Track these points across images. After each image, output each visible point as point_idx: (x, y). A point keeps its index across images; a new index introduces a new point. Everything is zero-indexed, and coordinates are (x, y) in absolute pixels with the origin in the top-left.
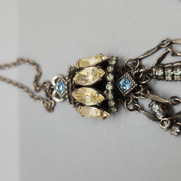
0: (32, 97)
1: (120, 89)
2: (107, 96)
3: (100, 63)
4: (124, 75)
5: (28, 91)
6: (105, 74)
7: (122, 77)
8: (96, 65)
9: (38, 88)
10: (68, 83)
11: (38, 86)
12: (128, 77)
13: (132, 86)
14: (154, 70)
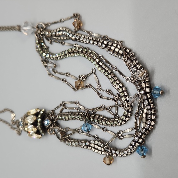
0: (12, 128)
2: (38, 128)
5: (10, 125)
7: (46, 119)
9: (14, 124)
11: (14, 123)
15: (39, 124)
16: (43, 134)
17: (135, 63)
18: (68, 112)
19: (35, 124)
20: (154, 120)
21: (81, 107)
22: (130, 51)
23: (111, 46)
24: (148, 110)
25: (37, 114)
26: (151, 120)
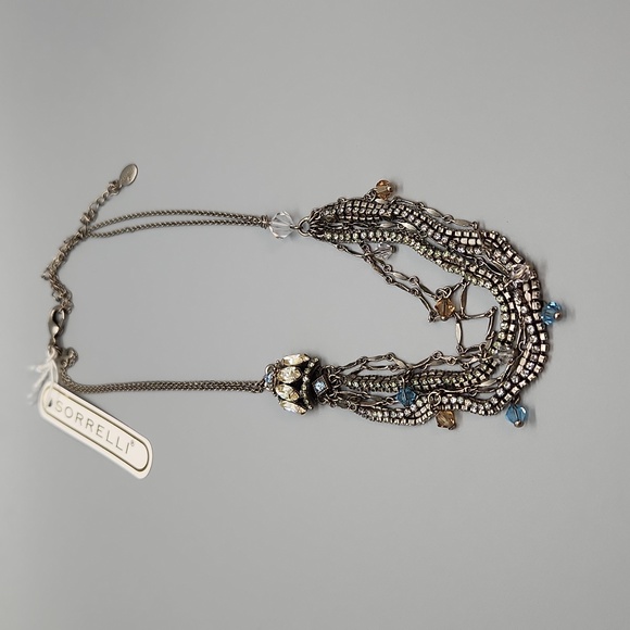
1: (314, 390)
6: (301, 376)
15: (304, 388)
16: (309, 407)
17: (510, 254)
18: (369, 376)
19: (296, 385)
20: (540, 365)
21: (399, 363)
22: (497, 236)
23: (460, 238)
24: (534, 345)
25: (302, 367)
26: (536, 363)
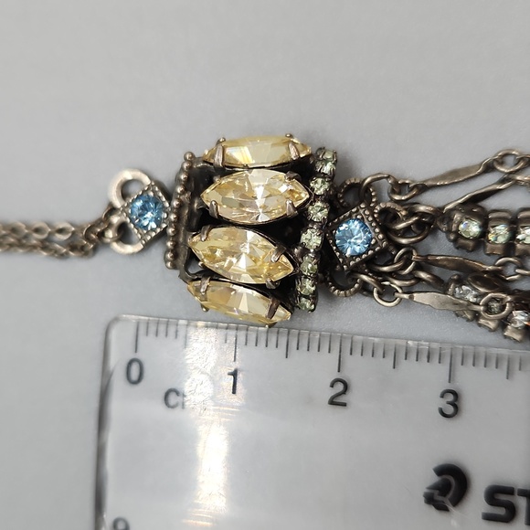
1: (335, 248)
2: (300, 263)
3: (288, 163)
4: (354, 210)
6: (308, 200)
7: (347, 214)
8: (278, 165)
10: (181, 206)
12: (363, 218)
13: (374, 245)
14: (457, 217)
15: (312, 239)
